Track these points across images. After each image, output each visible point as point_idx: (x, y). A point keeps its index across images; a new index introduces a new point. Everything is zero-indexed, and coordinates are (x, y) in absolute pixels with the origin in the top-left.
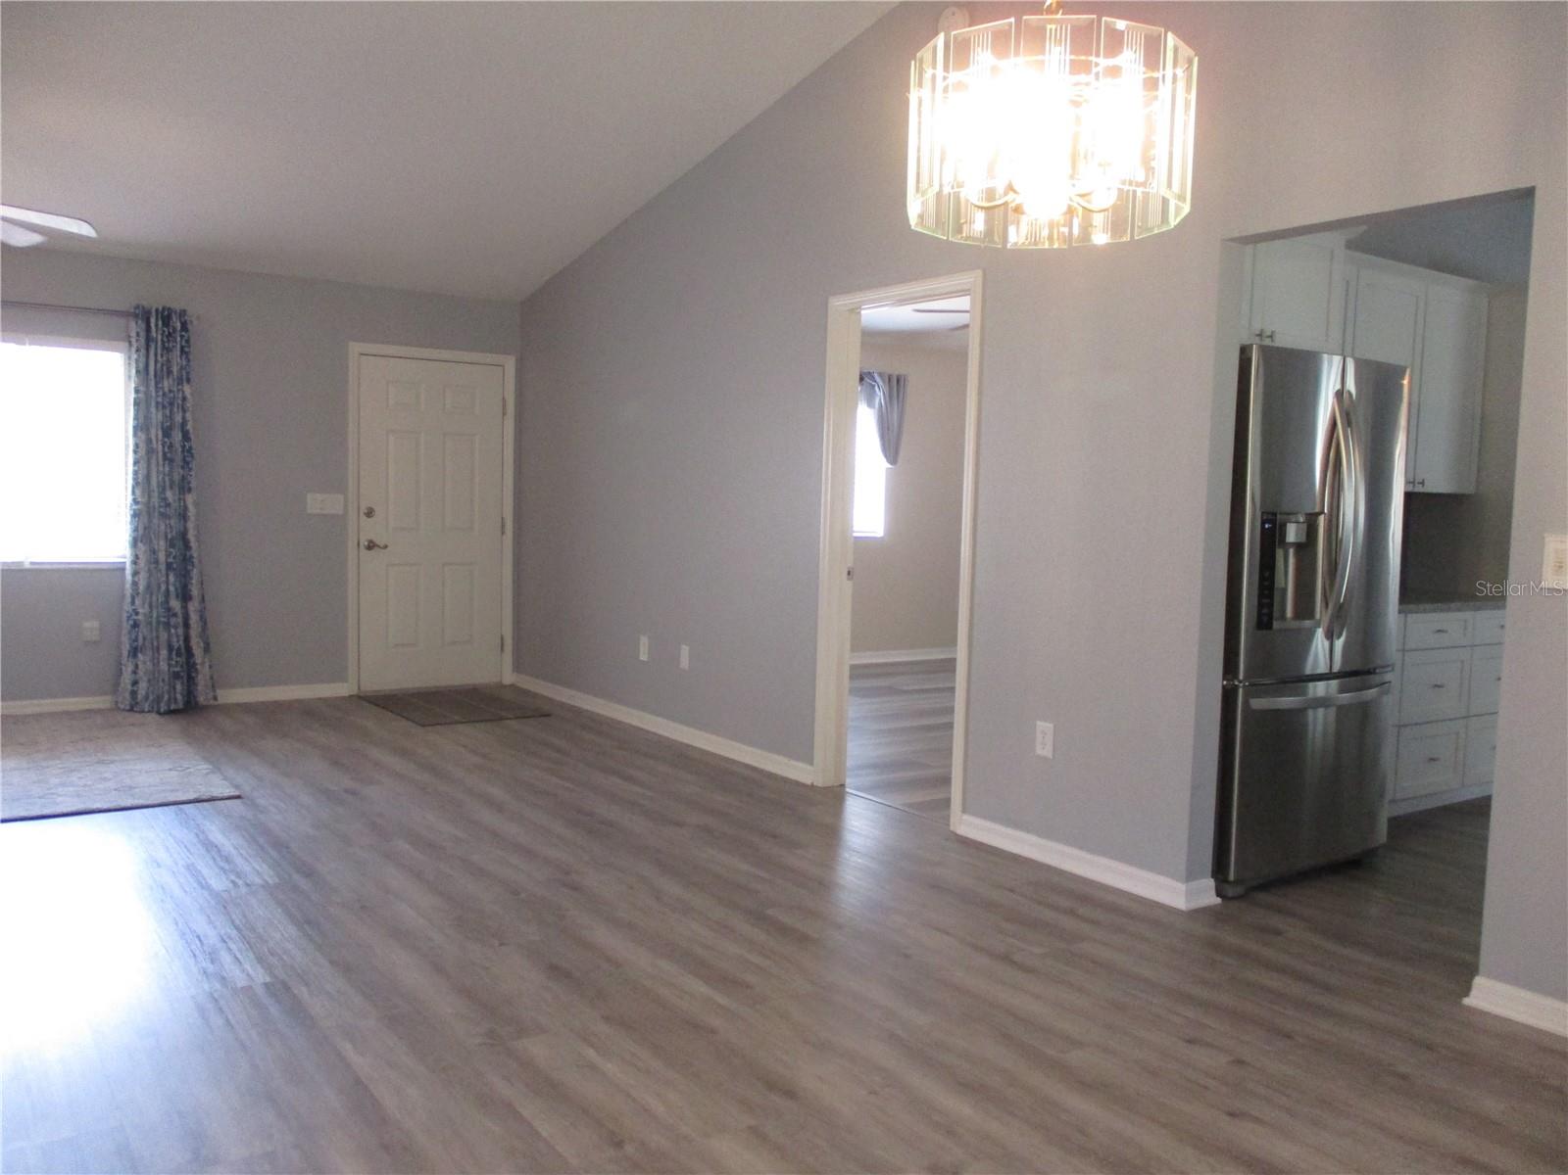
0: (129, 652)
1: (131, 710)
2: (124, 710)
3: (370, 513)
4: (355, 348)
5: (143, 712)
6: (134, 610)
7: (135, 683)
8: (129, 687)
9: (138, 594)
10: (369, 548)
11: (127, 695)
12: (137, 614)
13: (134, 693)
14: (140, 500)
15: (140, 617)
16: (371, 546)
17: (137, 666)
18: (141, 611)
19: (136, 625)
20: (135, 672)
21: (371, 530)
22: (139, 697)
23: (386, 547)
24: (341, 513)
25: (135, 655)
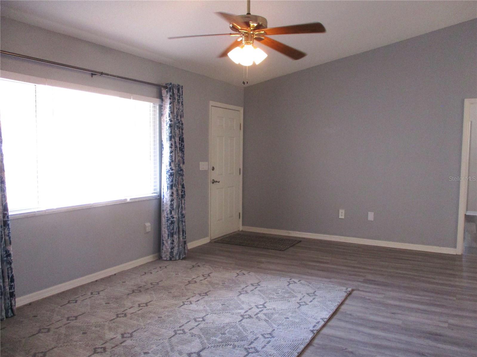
0: (168, 235)
1: (171, 260)
2: (166, 260)
3: (213, 169)
4: (212, 103)
5: (176, 260)
6: (171, 216)
7: (172, 248)
8: (170, 250)
9: (173, 209)
10: (213, 183)
11: (168, 254)
12: (173, 218)
13: (172, 253)
14: (173, 168)
15: (175, 219)
16: (214, 182)
17: (173, 241)
18: (175, 216)
19: (172, 223)
20: (172, 243)
21: (214, 175)
22: (174, 254)
23: (219, 182)
24: (207, 169)
25: (172, 236)
